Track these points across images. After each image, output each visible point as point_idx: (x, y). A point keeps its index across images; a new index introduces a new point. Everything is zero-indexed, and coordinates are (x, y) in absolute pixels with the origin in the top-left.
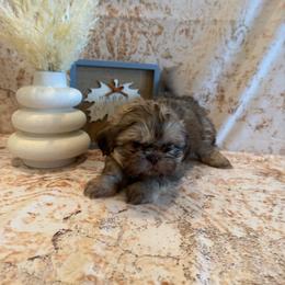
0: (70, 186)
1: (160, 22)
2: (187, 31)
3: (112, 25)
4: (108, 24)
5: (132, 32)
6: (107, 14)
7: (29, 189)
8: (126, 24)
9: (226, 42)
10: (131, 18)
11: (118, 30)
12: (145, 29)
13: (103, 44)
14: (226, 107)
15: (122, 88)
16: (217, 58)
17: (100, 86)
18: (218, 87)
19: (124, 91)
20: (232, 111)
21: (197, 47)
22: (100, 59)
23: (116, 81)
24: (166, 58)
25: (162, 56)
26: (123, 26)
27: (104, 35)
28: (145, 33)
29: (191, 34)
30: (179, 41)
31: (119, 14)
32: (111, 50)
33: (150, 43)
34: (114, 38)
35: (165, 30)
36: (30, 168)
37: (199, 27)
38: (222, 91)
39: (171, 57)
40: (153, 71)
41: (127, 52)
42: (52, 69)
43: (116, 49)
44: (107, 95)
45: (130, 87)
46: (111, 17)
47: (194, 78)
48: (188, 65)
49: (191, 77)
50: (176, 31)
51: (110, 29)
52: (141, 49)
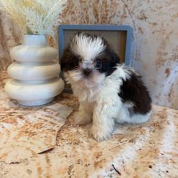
13: (91, 10)
22: (89, 24)
24: (142, 19)
25: (138, 18)
33: (126, 6)
34: (98, 5)
39: (146, 18)
40: (126, 31)
41: (108, 16)
43: (100, 14)
47: (167, 38)
48: (162, 24)
49: (165, 36)
52: (119, 12)
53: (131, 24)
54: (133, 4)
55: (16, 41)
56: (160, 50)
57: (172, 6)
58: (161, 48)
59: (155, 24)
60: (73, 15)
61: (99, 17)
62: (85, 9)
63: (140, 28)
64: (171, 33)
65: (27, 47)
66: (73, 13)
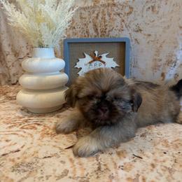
0: (36, 129)
1: (130, 4)
2: (153, 7)
3: (96, 12)
4: (94, 12)
5: (109, 15)
6: (92, 5)
8: (106, 10)
10: (109, 4)
11: (100, 16)
12: (119, 11)
13: (91, 26)
15: (101, 57)
16: (181, 27)
17: (85, 57)
19: (102, 59)
21: (163, 20)
23: (96, 52)
24: (137, 31)
25: (134, 31)
26: (103, 11)
27: (91, 20)
28: (119, 15)
29: (157, 9)
30: (147, 16)
31: (101, 3)
32: (96, 30)
33: (123, 21)
34: (98, 21)
35: (135, 9)
37: (163, 3)
39: (141, 30)
40: (125, 43)
41: (107, 30)
43: (99, 29)
44: (90, 63)
45: (107, 56)
46: (95, 6)
47: (161, 46)
48: (156, 35)
49: (158, 45)
50: (143, 9)
51: (95, 15)
52: (117, 26)
53: (128, 36)
54: (129, 20)
55: (15, 56)
56: (155, 57)
58: (156, 55)
59: (149, 35)
60: (74, 30)
61: (99, 31)
62: (85, 25)
63: (136, 40)
64: (164, 42)
65: (39, 59)
66: (74, 28)
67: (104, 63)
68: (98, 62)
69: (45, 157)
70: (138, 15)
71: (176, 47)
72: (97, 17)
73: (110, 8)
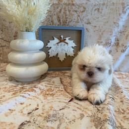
1: (84, 5)
2: (98, 9)
3: (60, 8)
4: (58, 8)
5: (69, 11)
6: (57, 3)
7: (13, 94)
8: (67, 7)
9: (120, 14)
10: (69, 4)
11: (63, 10)
12: (76, 9)
13: (55, 17)
14: (120, 49)
15: (65, 40)
16: (115, 23)
17: (54, 39)
18: (116, 38)
19: (66, 41)
20: (123, 51)
22: (54, 26)
23: (62, 36)
24: (88, 24)
25: (86, 23)
26: (65, 8)
27: (55, 13)
28: (76, 11)
29: (101, 11)
30: (94, 14)
31: (63, 2)
32: (59, 21)
33: (79, 16)
34: (61, 14)
35: (87, 9)
36: (17, 81)
37: (105, 7)
38: (118, 40)
39: (90, 23)
40: (81, 31)
41: (67, 22)
42: (27, 30)
43: (61, 20)
44: (58, 43)
45: (69, 39)
46: (59, 4)
47: (102, 34)
48: (99, 27)
49: (101, 33)
50: (92, 9)
51: (59, 10)
52: (74, 19)
53: (82, 26)
54: (83, 15)
56: (98, 41)
57: (105, 17)
58: (99, 39)
59: (95, 27)
61: (61, 21)
62: (51, 16)
63: (87, 29)
64: (104, 31)
67: (67, 43)
68: (63, 43)
69: (60, 110)
70: (89, 13)
71: (111, 35)
72: (60, 12)
73: (70, 6)
